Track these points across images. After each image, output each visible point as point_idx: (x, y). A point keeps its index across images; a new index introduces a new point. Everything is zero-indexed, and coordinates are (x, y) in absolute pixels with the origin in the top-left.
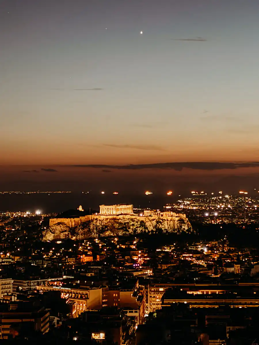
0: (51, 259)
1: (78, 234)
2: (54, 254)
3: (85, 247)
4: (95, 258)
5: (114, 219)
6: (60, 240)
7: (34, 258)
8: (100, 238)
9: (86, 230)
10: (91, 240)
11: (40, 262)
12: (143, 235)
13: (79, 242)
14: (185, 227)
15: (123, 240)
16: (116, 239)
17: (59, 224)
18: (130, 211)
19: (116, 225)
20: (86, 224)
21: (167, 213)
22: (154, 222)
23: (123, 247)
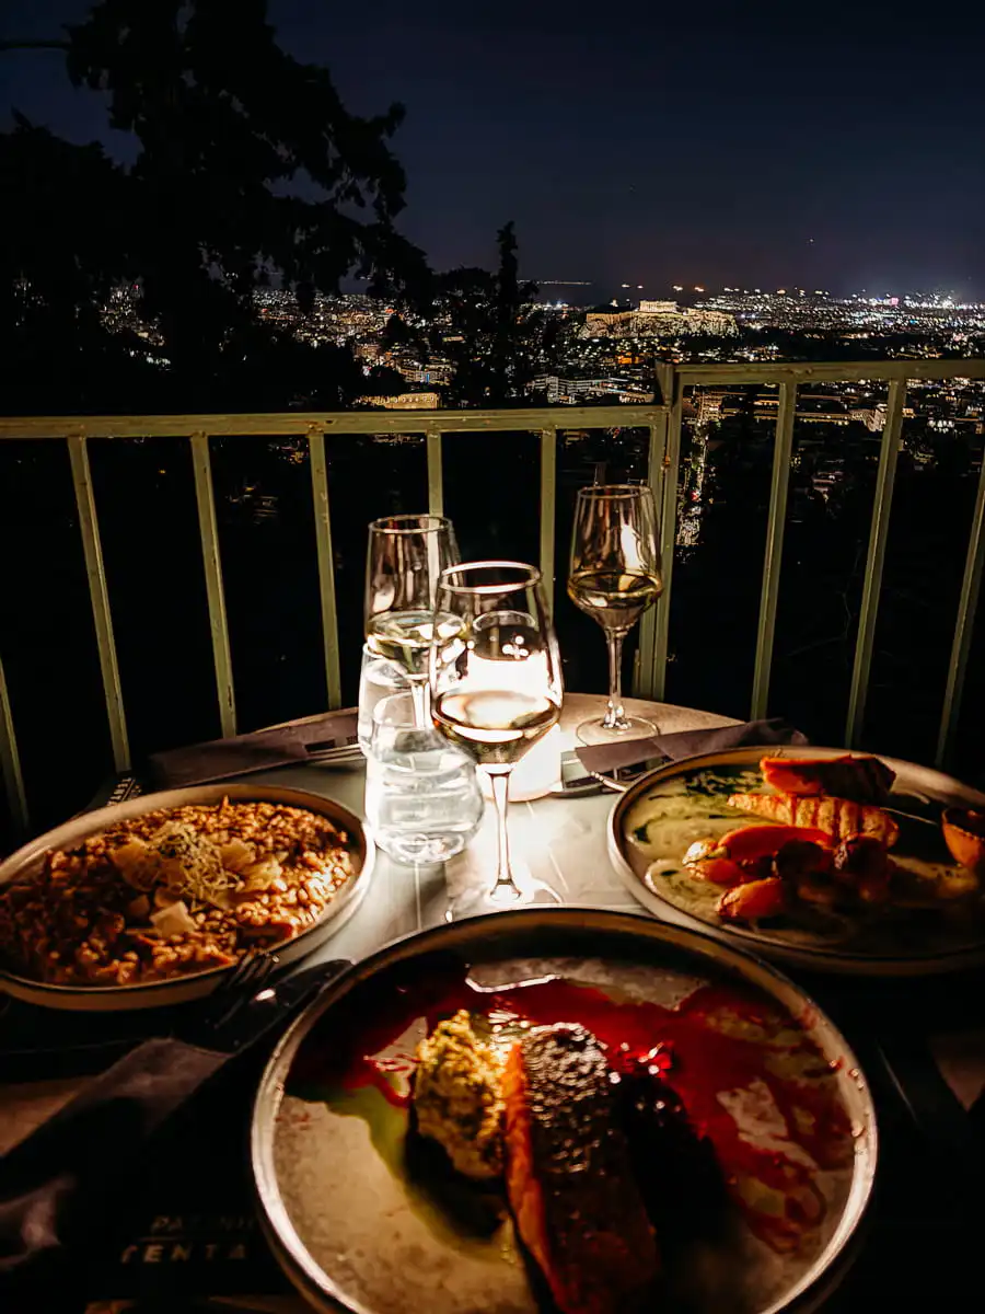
0: (587, 358)
1: (616, 332)
2: (590, 354)
3: (623, 348)
4: (634, 360)
5: (656, 317)
6: (596, 338)
7: (570, 357)
8: (640, 338)
9: (625, 328)
10: (630, 339)
11: (576, 361)
12: (685, 337)
13: (617, 341)
14: (731, 330)
15: (663, 341)
16: (657, 340)
17: (597, 320)
18: (673, 309)
19: (658, 325)
20: (625, 322)
21: (713, 313)
22: (699, 323)
23: (664, 349)
